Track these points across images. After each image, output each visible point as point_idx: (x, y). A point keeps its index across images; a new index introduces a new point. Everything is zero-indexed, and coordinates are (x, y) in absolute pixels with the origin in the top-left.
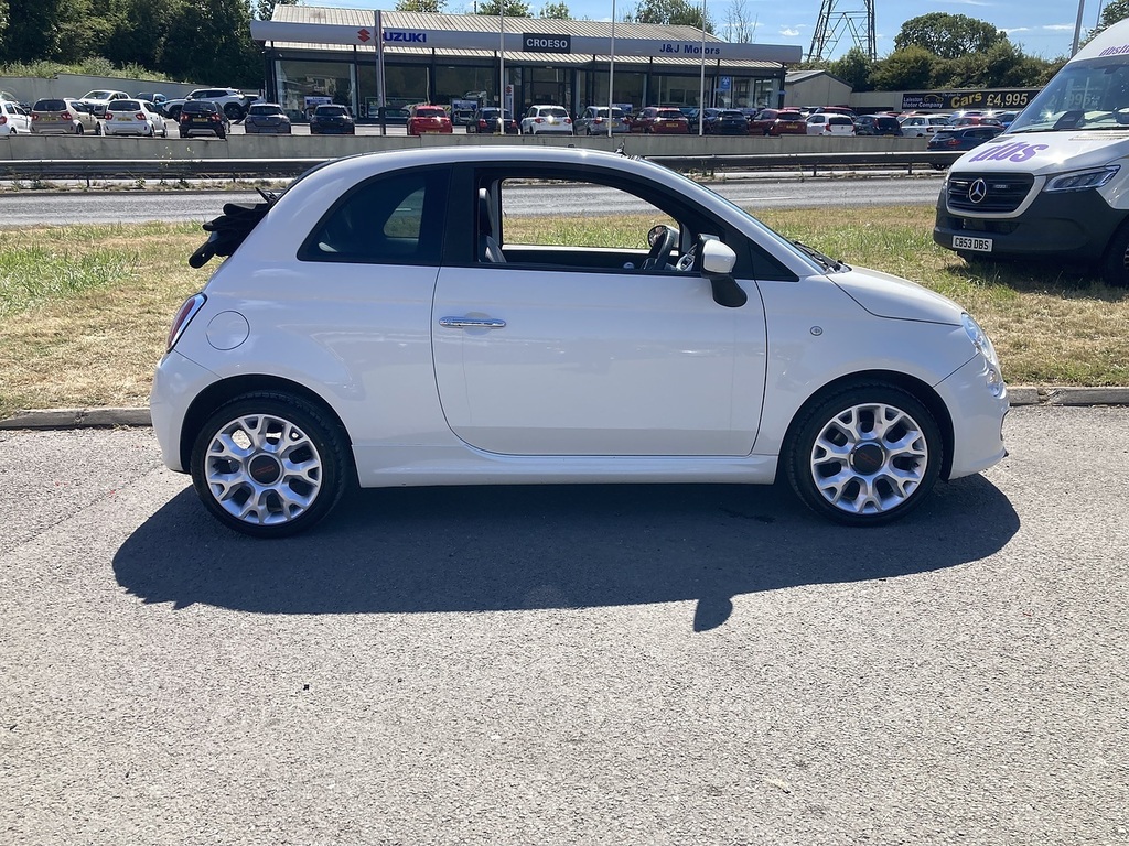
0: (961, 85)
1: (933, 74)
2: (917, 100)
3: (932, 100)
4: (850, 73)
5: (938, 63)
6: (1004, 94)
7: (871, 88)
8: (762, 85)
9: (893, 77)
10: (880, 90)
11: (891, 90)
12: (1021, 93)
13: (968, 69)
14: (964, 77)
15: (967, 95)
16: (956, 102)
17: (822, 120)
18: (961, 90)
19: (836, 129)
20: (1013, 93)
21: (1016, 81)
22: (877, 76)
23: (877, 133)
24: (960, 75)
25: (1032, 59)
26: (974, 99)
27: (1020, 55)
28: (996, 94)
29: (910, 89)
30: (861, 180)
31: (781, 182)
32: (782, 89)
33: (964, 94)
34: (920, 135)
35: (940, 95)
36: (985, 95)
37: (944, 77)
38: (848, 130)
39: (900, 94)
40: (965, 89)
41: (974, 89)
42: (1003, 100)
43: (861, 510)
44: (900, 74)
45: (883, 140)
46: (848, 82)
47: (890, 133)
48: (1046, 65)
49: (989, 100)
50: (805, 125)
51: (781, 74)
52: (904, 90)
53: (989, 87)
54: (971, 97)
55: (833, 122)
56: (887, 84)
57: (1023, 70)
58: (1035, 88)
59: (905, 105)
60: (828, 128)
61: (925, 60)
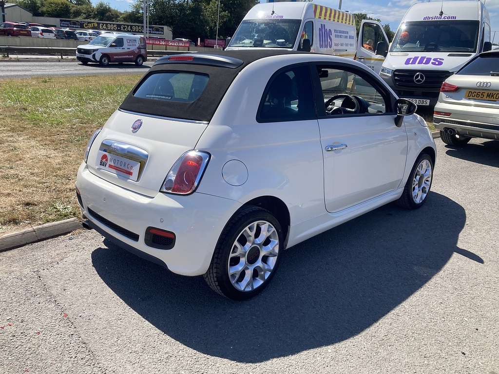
0: (86, 18)
1: (72, 11)
2: (66, 23)
3: (74, 23)
5: (73, 7)
6: (106, 24)
7: (42, 14)
9: (52, 10)
10: (47, 16)
11: (53, 17)
12: (114, 24)
13: (88, 11)
14: (87, 14)
15: (91, 23)
16: (86, 26)
17: (38, 30)
18: (86, 20)
19: (46, 35)
20: (110, 24)
21: (110, 19)
22: (44, 9)
23: (67, 38)
24: (85, 13)
25: (114, 10)
26: (94, 25)
27: (109, 8)
28: (103, 24)
29: (62, 18)
31: (49, 61)
32: (3, 11)
33: (89, 23)
34: (86, 40)
35: (78, 21)
36: (98, 24)
37: (77, 13)
38: (52, 36)
39: (58, 20)
40: (89, 20)
41: (92, 20)
44: (56, 10)
46: (30, 11)
47: (72, 38)
48: (121, 14)
49: (101, 26)
50: (30, 31)
52: (60, 17)
53: (99, 20)
54: (92, 24)
55: (43, 31)
56: (50, 14)
57: (112, 14)
58: (118, 23)
59: (62, 25)
60: (41, 34)
61: (66, 4)
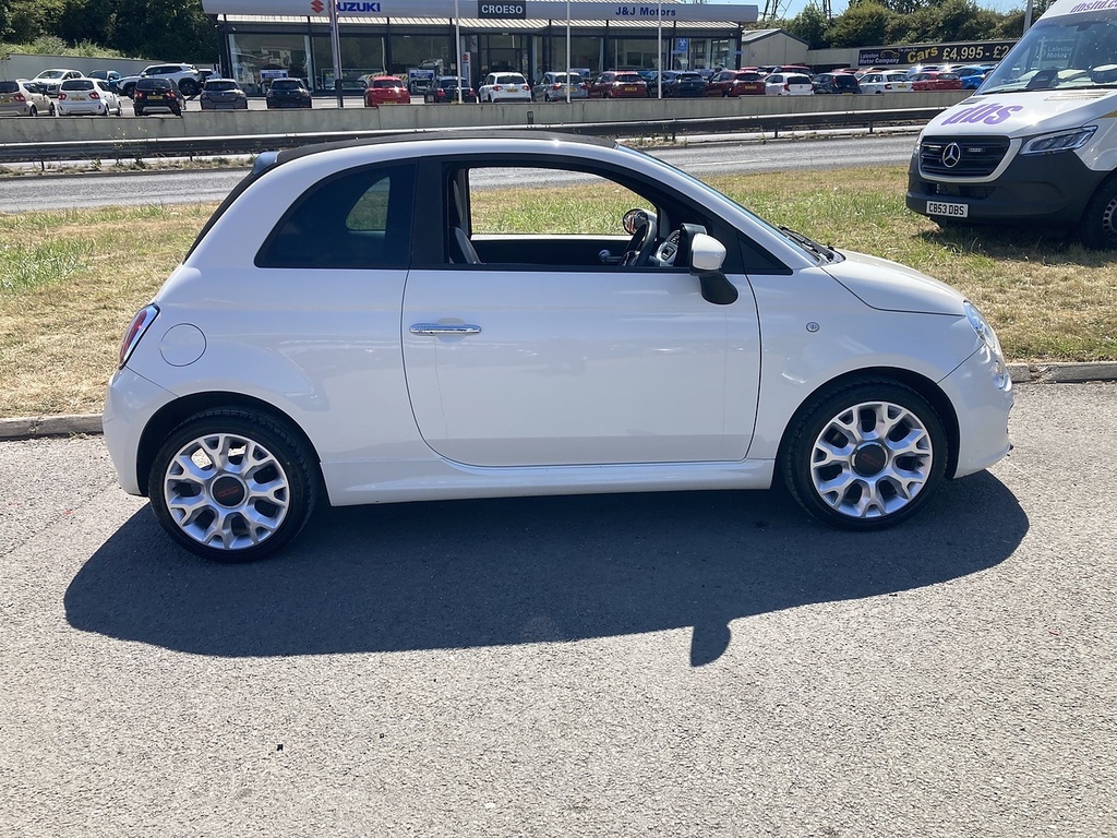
0: (917, 40)
1: (889, 28)
2: (873, 56)
3: (888, 55)
4: (806, 31)
5: (893, 19)
6: (959, 48)
7: (827, 45)
8: (719, 45)
9: (849, 34)
10: (837, 47)
11: (847, 46)
12: (976, 46)
13: (924, 23)
14: (919, 31)
15: (924, 49)
16: (912, 57)
17: (780, 79)
18: (916, 45)
19: (795, 89)
20: (969, 47)
21: (971, 34)
22: (833, 32)
23: (836, 91)
24: (916, 30)
25: (987, 12)
26: (930, 53)
27: (975, 8)
28: (952, 48)
29: (866, 46)
30: (823, 140)
32: (739, 49)
33: (919, 49)
34: (879, 92)
35: (896, 50)
36: (941, 49)
37: (900, 31)
38: (806, 89)
39: (857, 51)
40: (921, 44)
41: (930, 43)
42: (959, 53)
43: (864, 513)
44: (856, 31)
45: (842, 98)
46: (804, 40)
47: (849, 90)
48: (1001, 18)
49: (945, 54)
50: (764, 84)
51: (737, 34)
52: (861, 46)
53: (945, 41)
54: (927, 52)
55: (791, 81)
56: (843, 40)
57: (978, 23)
58: (990, 41)
59: (861, 61)
60: (786, 87)
61: (880, 15)
